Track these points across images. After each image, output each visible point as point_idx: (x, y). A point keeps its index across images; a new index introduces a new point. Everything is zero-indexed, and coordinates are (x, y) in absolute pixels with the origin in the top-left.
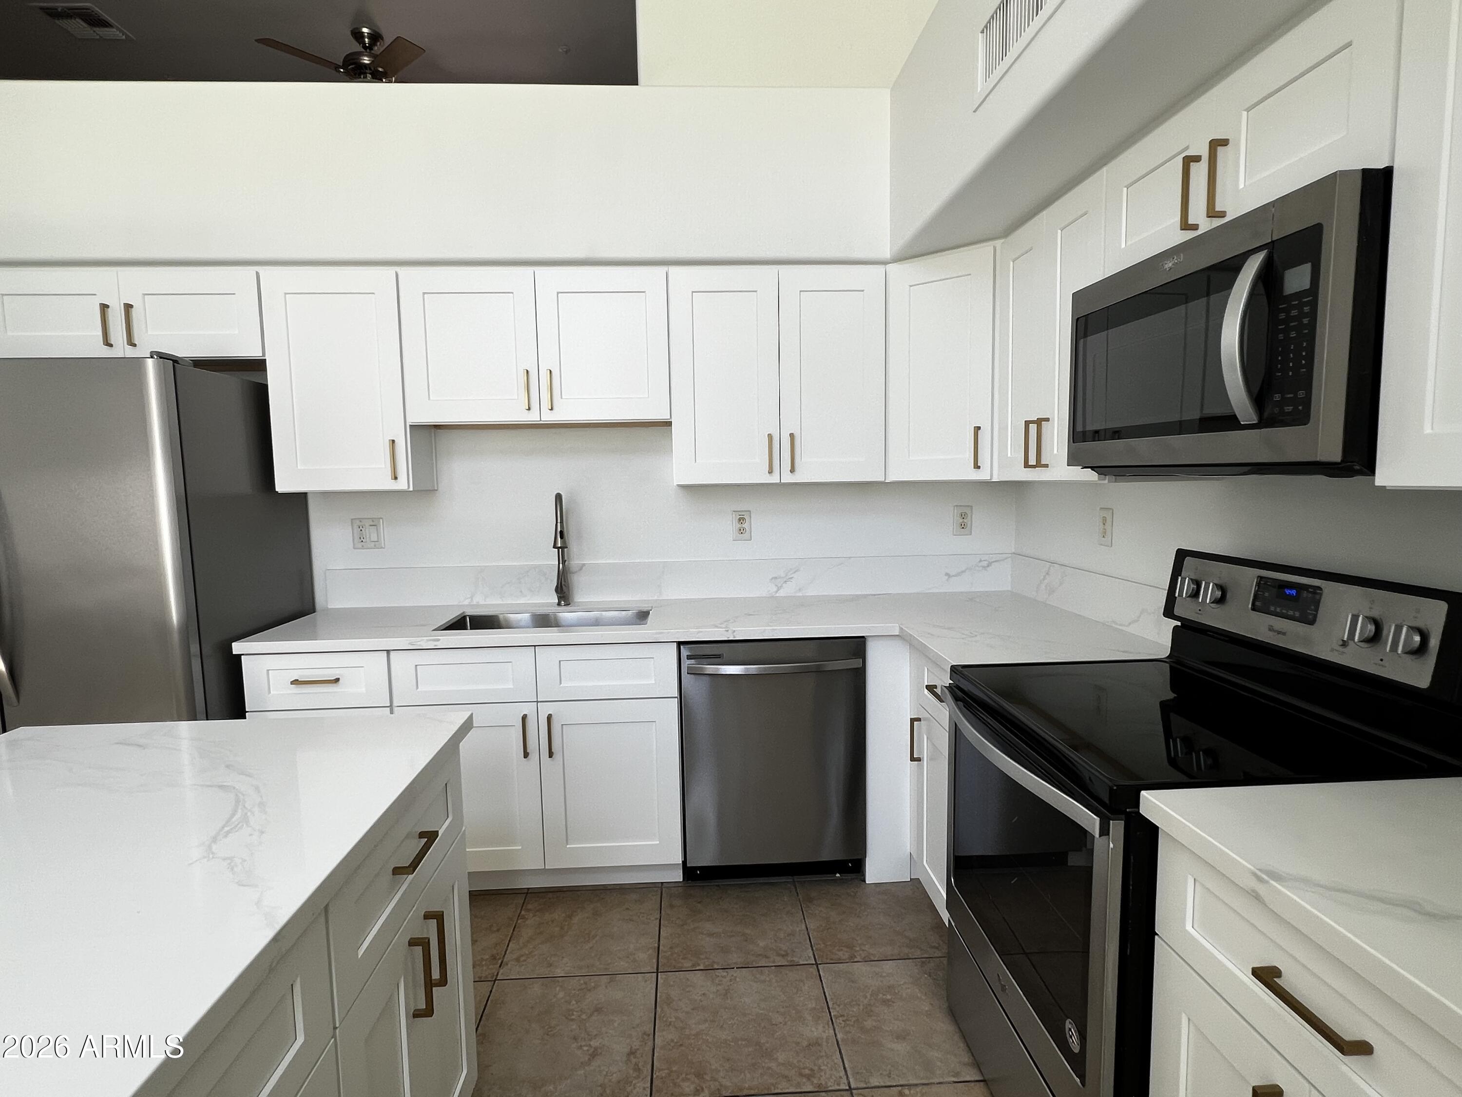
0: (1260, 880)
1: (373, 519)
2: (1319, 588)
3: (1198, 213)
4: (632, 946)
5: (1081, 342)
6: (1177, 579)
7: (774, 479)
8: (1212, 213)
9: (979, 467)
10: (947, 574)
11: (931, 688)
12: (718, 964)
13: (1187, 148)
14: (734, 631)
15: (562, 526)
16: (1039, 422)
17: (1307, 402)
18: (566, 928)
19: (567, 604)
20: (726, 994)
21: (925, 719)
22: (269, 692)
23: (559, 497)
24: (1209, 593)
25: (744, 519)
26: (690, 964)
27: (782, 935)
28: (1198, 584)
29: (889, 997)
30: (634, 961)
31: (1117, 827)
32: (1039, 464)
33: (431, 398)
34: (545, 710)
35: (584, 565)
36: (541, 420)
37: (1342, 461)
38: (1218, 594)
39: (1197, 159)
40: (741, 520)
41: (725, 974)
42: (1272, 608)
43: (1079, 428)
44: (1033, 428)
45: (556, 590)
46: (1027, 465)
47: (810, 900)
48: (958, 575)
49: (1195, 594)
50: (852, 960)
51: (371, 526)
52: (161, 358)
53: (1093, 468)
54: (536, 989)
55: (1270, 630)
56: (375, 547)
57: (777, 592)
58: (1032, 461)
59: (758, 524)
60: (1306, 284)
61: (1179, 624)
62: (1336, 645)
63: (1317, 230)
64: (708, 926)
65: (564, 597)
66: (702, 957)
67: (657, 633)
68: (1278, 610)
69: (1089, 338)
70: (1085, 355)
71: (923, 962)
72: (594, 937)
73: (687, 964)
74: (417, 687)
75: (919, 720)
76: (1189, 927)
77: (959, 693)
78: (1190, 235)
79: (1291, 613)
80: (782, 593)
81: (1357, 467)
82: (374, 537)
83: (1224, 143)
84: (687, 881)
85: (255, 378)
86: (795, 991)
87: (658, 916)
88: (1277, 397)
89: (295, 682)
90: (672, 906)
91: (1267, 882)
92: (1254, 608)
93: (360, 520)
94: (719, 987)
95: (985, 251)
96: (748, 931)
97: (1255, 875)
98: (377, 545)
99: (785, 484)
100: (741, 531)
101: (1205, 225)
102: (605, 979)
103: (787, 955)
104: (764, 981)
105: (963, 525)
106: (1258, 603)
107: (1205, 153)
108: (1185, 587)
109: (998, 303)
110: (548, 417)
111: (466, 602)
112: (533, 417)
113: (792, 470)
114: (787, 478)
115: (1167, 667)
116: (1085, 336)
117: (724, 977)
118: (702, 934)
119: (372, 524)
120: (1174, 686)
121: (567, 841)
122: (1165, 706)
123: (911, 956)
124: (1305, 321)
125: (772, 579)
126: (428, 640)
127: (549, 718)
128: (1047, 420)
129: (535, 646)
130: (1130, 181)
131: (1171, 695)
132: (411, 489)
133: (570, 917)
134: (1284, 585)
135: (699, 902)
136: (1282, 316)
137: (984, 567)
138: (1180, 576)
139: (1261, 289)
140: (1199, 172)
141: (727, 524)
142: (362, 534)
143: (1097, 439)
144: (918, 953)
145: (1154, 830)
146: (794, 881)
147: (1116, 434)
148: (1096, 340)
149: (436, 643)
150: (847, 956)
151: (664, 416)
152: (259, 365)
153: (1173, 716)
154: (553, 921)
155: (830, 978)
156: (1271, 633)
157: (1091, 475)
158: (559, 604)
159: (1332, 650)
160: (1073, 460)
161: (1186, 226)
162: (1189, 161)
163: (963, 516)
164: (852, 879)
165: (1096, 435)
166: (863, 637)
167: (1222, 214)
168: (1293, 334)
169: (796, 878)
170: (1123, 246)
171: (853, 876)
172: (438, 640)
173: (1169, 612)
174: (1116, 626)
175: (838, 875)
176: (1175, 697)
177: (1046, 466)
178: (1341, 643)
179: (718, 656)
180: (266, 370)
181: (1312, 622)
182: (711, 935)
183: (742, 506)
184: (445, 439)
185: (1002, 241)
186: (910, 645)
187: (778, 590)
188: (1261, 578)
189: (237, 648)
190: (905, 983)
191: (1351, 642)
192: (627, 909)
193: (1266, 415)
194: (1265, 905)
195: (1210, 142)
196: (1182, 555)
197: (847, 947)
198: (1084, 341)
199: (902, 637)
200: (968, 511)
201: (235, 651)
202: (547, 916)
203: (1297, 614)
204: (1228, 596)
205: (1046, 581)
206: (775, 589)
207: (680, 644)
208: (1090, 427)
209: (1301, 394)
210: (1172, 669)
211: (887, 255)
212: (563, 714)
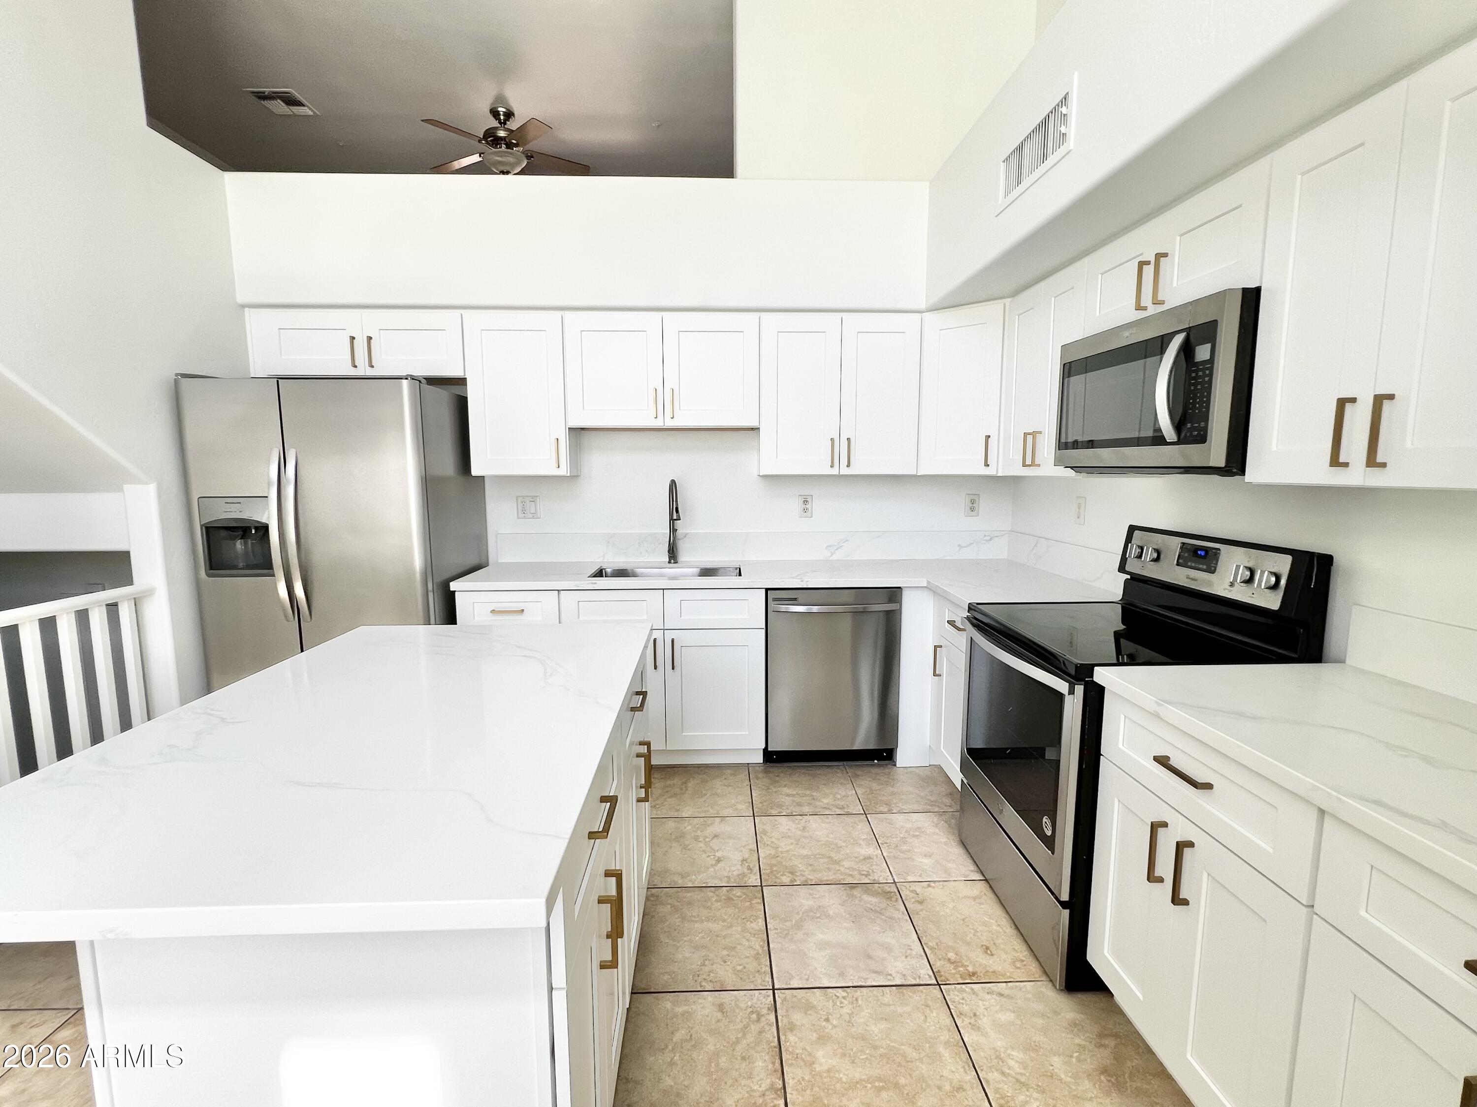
0: (1159, 705)
1: (533, 497)
2: (1219, 549)
3: (1147, 300)
4: (733, 801)
5: (1066, 380)
6: (1128, 545)
7: (835, 471)
8: (1156, 302)
9: (988, 465)
10: (959, 545)
11: (951, 623)
12: (796, 812)
13: (1142, 254)
14: (807, 581)
15: (677, 504)
16: (1034, 434)
17: (1205, 430)
18: (684, 789)
19: (676, 562)
20: (804, 828)
21: (946, 646)
22: (474, 618)
23: (673, 484)
24: (1149, 554)
25: (807, 501)
26: (777, 812)
27: (839, 796)
28: (1142, 548)
29: (917, 833)
30: (737, 809)
31: (1079, 689)
32: (1033, 464)
33: (585, 408)
34: (669, 635)
35: (687, 534)
36: (664, 426)
37: (1225, 466)
38: (1155, 555)
39: (1148, 263)
40: (805, 502)
41: (801, 818)
42: (1189, 564)
43: (1063, 440)
44: (1030, 438)
45: (669, 551)
46: (1024, 465)
47: (857, 776)
48: (967, 546)
49: (1140, 556)
50: (890, 812)
51: (530, 501)
52: (413, 379)
53: (1072, 468)
54: (671, 824)
55: (1187, 578)
56: (533, 518)
57: (831, 556)
58: (1028, 462)
59: (818, 505)
60: (1207, 356)
61: (1129, 577)
62: (1227, 586)
63: (1215, 322)
64: (786, 790)
65: (673, 557)
66: (784, 808)
67: (752, 582)
68: (1193, 565)
69: (1071, 378)
70: (1068, 387)
71: (941, 815)
72: (705, 795)
73: (774, 812)
74: (579, 618)
75: (941, 647)
76: (1120, 746)
77: (975, 621)
78: (1142, 315)
79: (1201, 566)
80: (834, 557)
81: (1235, 470)
82: (533, 511)
83: (1165, 255)
84: (767, 762)
85: (457, 390)
86: (852, 828)
87: (749, 783)
88: (1189, 425)
89: (493, 611)
90: (757, 778)
91: (1163, 705)
92: (1178, 564)
93: (523, 497)
94: (798, 826)
95: (996, 307)
96: (815, 794)
97: (1156, 702)
98: (535, 516)
99: (842, 476)
100: (805, 510)
101: (1152, 310)
102: (718, 820)
103: (844, 808)
104: (830, 823)
105: (973, 508)
106: (1181, 561)
107: (1152, 259)
108: (1133, 551)
109: (1006, 343)
110: (670, 423)
111: (600, 560)
112: (659, 423)
113: (848, 466)
114: (845, 471)
115: (1119, 608)
116: (1069, 376)
117: (801, 820)
118: (782, 794)
119: (532, 500)
120: (1124, 621)
121: (682, 730)
122: (1118, 635)
123: (931, 811)
124: (1207, 379)
125: (827, 546)
126: (589, 583)
127: (673, 641)
128: (1040, 432)
129: (663, 589)
130: (1104, 270)
131: (1122, 627)
132: (569, 475)
133: (685, 783)
134: (1197, 549)
135: (778, 776)
136: (1194, 375)
137: (987, 541)
138: (1131, 543)
139: (1182, 355)
140: (1149, 271)
141: (796, 505)
142: (524, 508)
143: (1076, 447)
144: (937, 809)
145: (1101, 689)
146: (844, 765)
147: (1091, 444)
148: (1077, 382)
149: (594, 585)
150: (886, 810)
151: (754, 423)
152: (461, 382)
153: (1123, 641)
154: (674, 785)
155: (876, 822)
156: (1189, 580)
157: (1070, 473)
158: (669, 562)
159: (1225, 589)
160: (1058, 462)
161: (1139, 307)
162: (1142, 264)
163: (973, 502)
164: (886, 765)
165: (1076, 445)
166: (900, 588)
167: (1162, 303)
168: (1199, 387)
169: (845, 763)
170: (1098, 314)
171: (887, 762)
172: (596, 583)
173: (1122, 569)
174: (1086, 582)
175: (876, 761)
176: (1125, 629)
177: (1039, 465)
178: (1230, 584)
179: (795, 599)
180: (466, 385)
181: (1213, 572)
182: (788, 795)
183: (806, 492)
184: (586, 437)
185: (1010, 299)
186: (934, 592)
187: (832, 555)
188: (1183, 544)
189: (453, 586)
190: (928, 826)
191: (1235, 583)
192: (725, 779)
193: (1183, 435)
194: (1162, 719)
195: (1156, 254)
196: (1132, 529)
197: (886, 804)
198: (1068, 381)
199: (930, 588)
200: (976, 498)
201: (452, 589)
202: (669, 782)
203: (1205, 567)
204: (1162, 556)
205: (1034, 551)
206: (830, 554)
207: (767, 590)
208: (1070, 440)
209: (1203, 424)
210: (1123, 608)
211: (923, 307)
212: (682, 638)
